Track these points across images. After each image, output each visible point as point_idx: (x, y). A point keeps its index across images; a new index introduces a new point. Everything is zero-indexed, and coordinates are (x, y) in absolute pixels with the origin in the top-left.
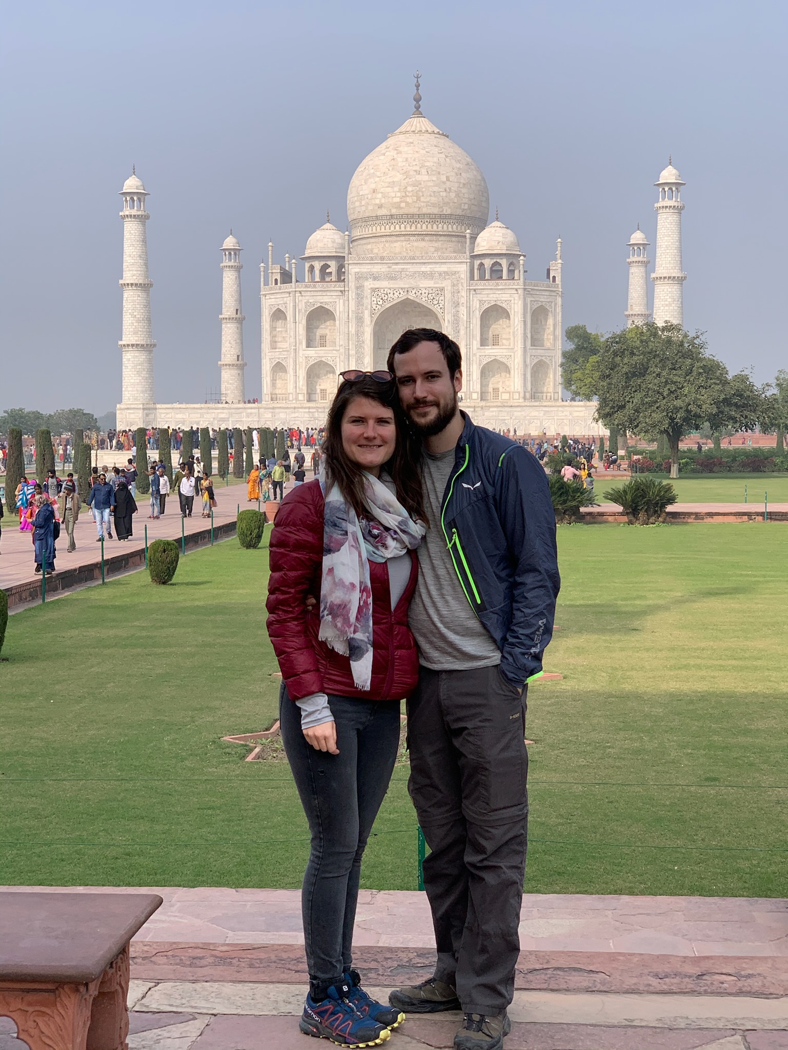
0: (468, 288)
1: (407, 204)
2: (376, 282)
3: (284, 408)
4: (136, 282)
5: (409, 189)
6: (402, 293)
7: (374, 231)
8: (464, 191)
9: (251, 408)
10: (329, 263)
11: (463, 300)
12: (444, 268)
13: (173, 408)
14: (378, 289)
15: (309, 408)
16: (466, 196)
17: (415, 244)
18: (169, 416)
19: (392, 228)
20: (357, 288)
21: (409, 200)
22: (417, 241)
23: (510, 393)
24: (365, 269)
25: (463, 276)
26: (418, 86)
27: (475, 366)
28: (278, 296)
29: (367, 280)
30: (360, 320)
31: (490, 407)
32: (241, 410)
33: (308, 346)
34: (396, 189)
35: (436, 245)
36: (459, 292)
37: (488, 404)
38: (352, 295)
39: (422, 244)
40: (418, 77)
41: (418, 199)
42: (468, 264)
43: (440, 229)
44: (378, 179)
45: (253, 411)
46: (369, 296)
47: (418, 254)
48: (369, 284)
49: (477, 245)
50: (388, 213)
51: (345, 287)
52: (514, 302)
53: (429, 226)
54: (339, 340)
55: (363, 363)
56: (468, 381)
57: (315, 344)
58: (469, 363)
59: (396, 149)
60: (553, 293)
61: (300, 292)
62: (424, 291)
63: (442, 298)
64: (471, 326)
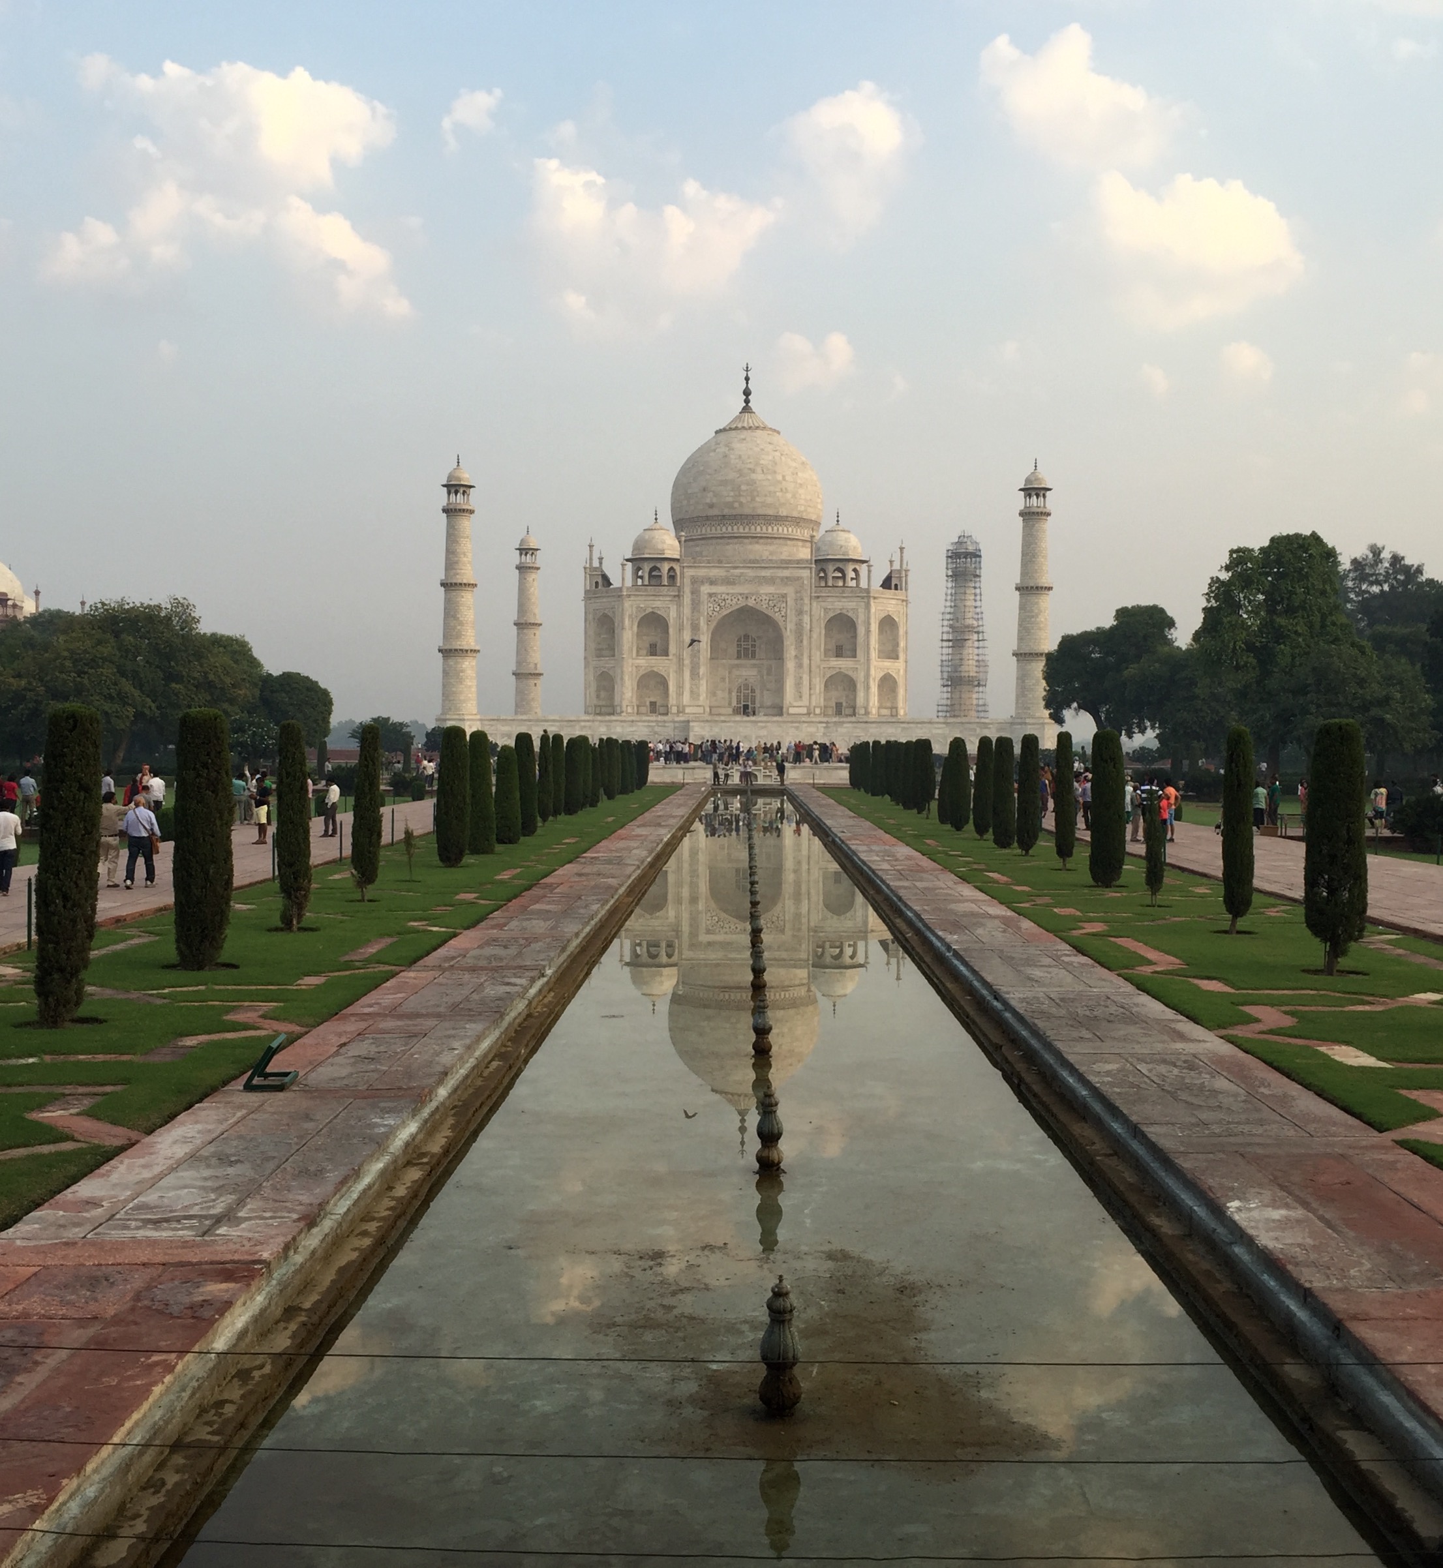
0: (813, 595)
1: (741, 504)
2: (712, 587)
3: (622, 721)
4: (460, 581)
5: (743, 487)
6: (740, 598)
7: (704, 532)
8: (801, 491)
9: (584, 721)
10: (658, 565)
11: (806, 608)
12: (786, 573)
13: (498, 720)
14: (715, 594)
15: (649, 721)
16: (803, 497)
17: (750, 547)
18: (493, 728)
19: (724, 529)
20: (692, 593)
21: (743, 500)
22: (751, 543)
23: (854, 708)
24: (702, 572)
25: (805, 582)
26: (747, 379)
27: (818, 679)
28: (604, 600)
29: (703, 583)
30: (695, 628)
31: (843, 722)
32: (573, 723)
33: (638, 655)
34: (729, 488)
35: (771, 548)
36: (802, 599)
37: (842, 720)
38: (687, 599)
39: (757, 547)
40: (747, 371)
41: (753, 499)
42: (813, 570)
43: (775, 531)
44: (708, 477)
45: (587, 724)
46: (706, 602)
47: (752, 557)
48: (705, 589)
49: (818, 549)
50: (719, 513)
51: (679, 591)
52: (861, 611)
53: (764, 528)
54: (672, 649)
55: (698, 673)
56: (810, 695)
57: (645, 652)
58: (812, 675)
59: (727, 446)
60: (900, 602)
61: (629, 596)
62: (764, 597)
63: (784, 605)
64: (815, 636)
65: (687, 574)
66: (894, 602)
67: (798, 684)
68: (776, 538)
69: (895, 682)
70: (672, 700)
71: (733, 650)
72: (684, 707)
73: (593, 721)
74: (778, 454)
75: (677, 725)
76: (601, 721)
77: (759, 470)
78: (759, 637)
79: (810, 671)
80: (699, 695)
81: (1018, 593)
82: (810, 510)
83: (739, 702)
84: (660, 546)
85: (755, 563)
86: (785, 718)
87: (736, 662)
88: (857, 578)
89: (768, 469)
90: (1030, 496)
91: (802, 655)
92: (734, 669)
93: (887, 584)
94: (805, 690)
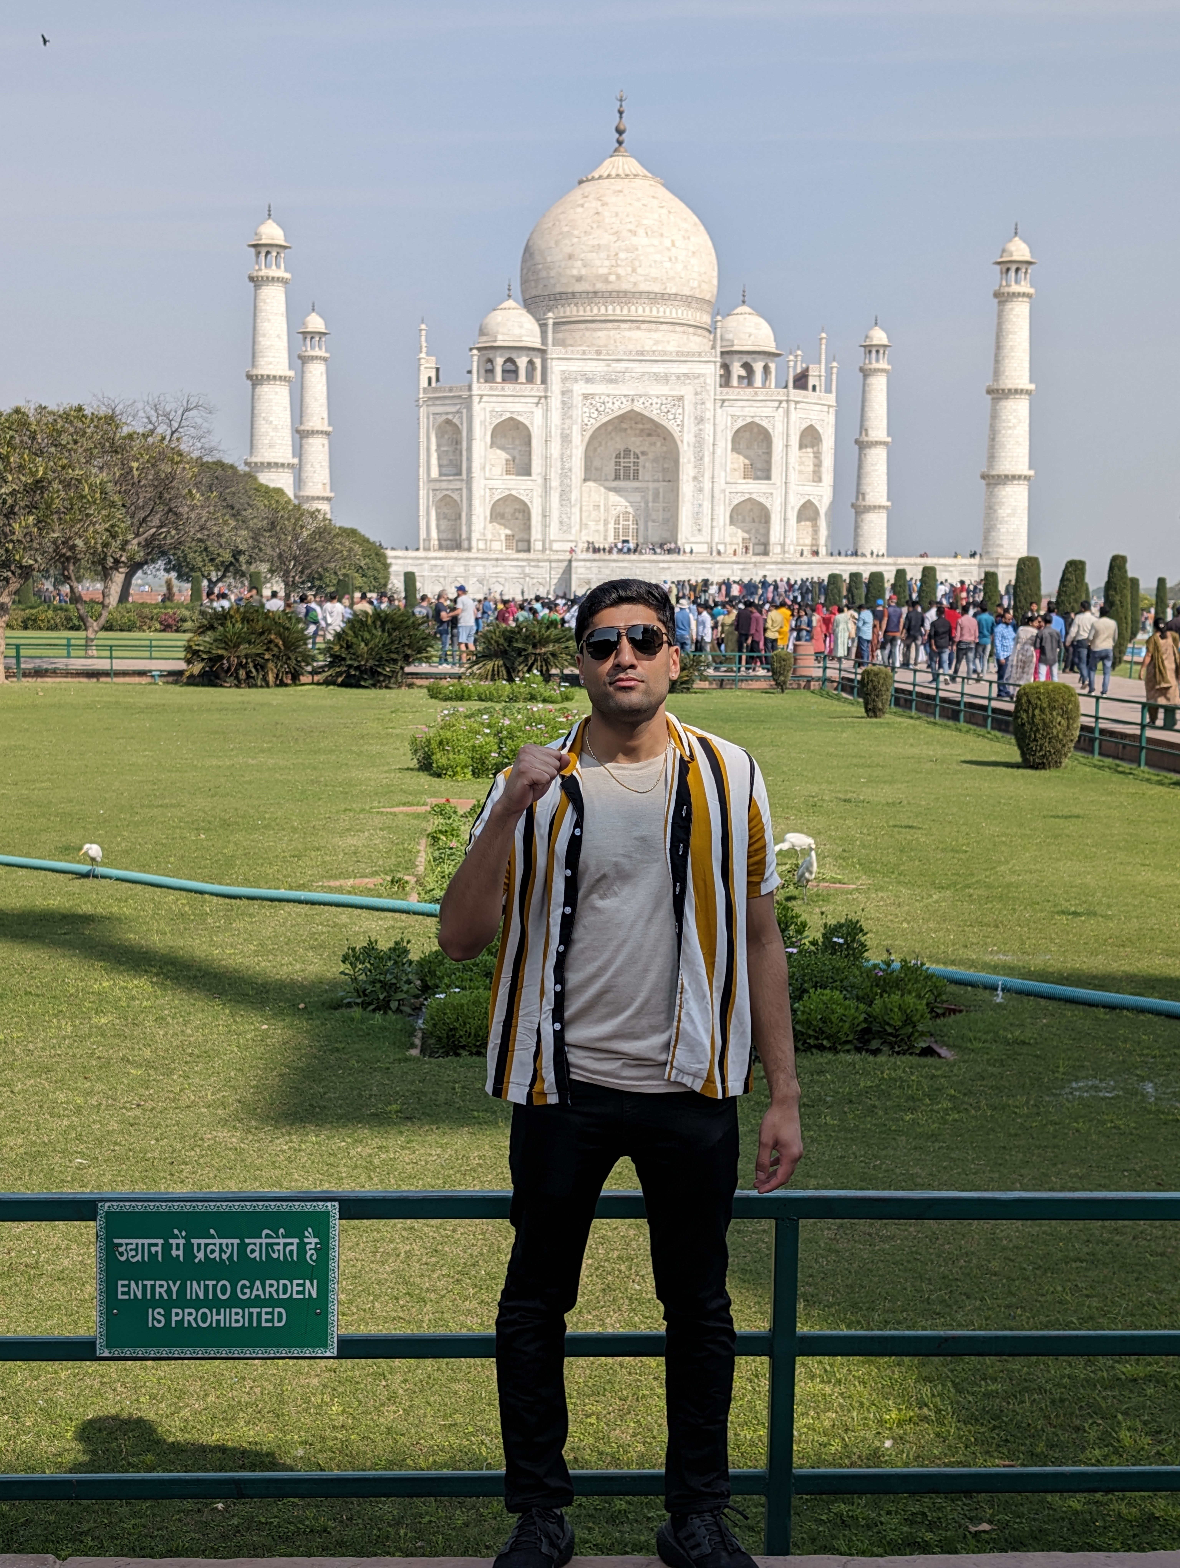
0: (716, 397)
1: (619, 277)
2: (589, 386)
4: (274, 373)
5: (622, 255)
6: (625, 402)
7: (568, 313)
9: (436, 558)
10: (516, 356)
11: (709, 415)
12: (683, 369)
14: (593, 395)
15: (517, 560)
17: (627, 334)
19: (595, 311)
20: (563, 393)
21: (620, 271)
22: (630, 329)
24: (574, 366)
25: (708, 381)
26: (621, 110)
27: (722, 507)
28: (447, 401)
29: (577, 381)
30: (566, 439)
32: (421, 561)
34: (603, 255)
35: (656, 336)
36: (703, 403)
39: (639, 334)
40: (621, 100)
41: (634, 270)
42: (717, 364)
43: (661, 314)
44: (576, 240)
45: (439, 562)
46: (580, 405)
47: (631, 347)
48: (580, 388)
49: (722, 338)
50: (591, 289)
51: (546, 390)
52: (779, 417)
53: (647, 309)
54: (537, 466)
55: (569, 500)
56: (712, 527)
57: (498, 470)
58: (716, 500)
59: (598, 199)
60: (825, 408)
61: (481, 396)
62: (655, 400)
63: (680, 411)
64: (719, 451)
65: (556, 368)
66: (818, 407)
67: (697, 515)
68: (662, 323)
69: (817, 512)
70: (536, 534)
71: (610, 468)
72: (551, 542)
73: (446, 558)
74: (664, 211)
75: (554, 565)
76: (456, 559)
77: (641, 232)
78: (643, 453)
79: (713, 497)
80: (570, 527)
81: (989, 397)
82: (705, 286)
83: (617, 536)
84: (517, 331)
85: (641, 356)
86: (681, 553)
87: (615, 484)
89: (653, 232)
90: (1008, 270)
91: (703, 476)
92: (611, 494)
93: (801, 382)
94: (706, 521)
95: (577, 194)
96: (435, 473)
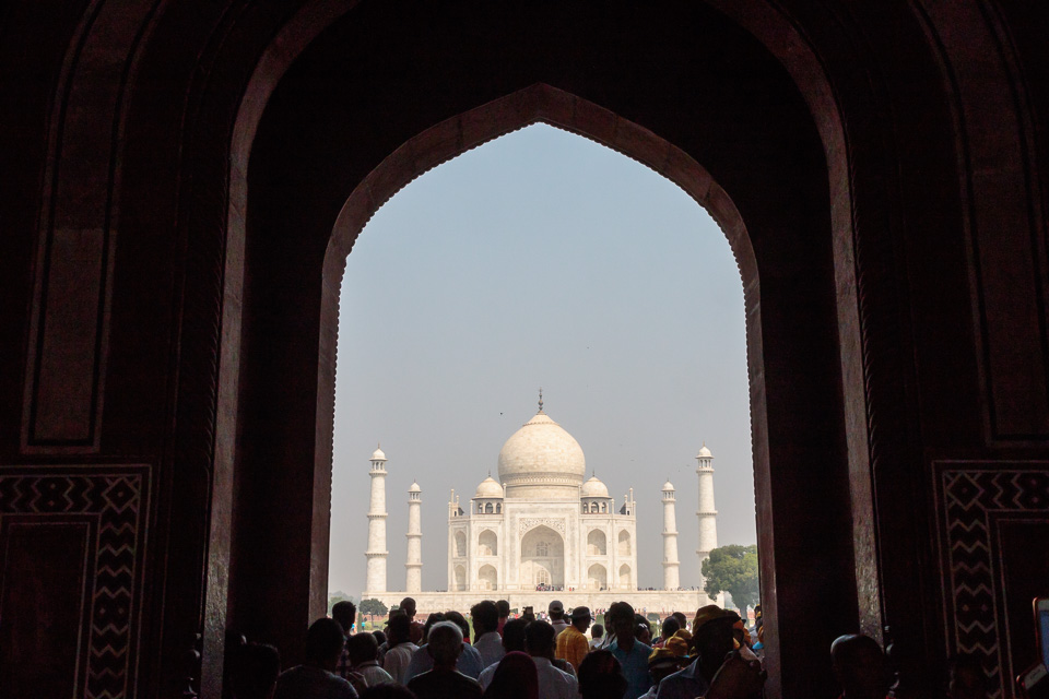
0: (580, 518)
1: (538, 466)
2: (522, 515)
3: (470, 595)
4: (381, 515)
5: (539, 457)
6: (538, 521)
7: (517, 482)
8: (572, 458)
10: (492, 502)
11: (577, 527)
12: (564, 506)
14: (524, 519)
16: (573, 462)
17: (544, 491)
19: (529, 481)
20: (511, 518)
21: (539, 464)
22: (544, 489)
23: (606, 585)
24: (515, 506)
25: (576, 511)
26: (540, 396)
27: (584, 568)
28: (460, 523)
29: (516, 512)
30: (512, 538)
31: (600, 594)
33: (480, 555)
34: (531, 457)
35: (554, 491)
36: (574, 521)
37: (598, 592)
38: (508, 522)
39: (547, 491)
40: (541, 391)
41: (545, 463)
42: (580, 504)
43: (558, 481)
44: (519, 451)
45: (451, 595)
46: (518, 523)
48: (518, 516)
49: (582, 492)
50: (526, 472)
51: (503, 518)
52: (609, 526)
53: (552, 480)
54: (499, 551)
55: (514, 565)
56: (580, 577)
57: (482, 553)
58: (581, 565)
59: (530, 433)
60: (632, 523)
61: (475, 521)
62: (552, 521)
63: (564, 525)
64: (582, 543)
65: (507, 507)
66: (629, 522)
67: (573, 572)
68: (558, 486)
69: (630, 569)
70: (499, 582)
71: (535, 550)
72: (506, 587)
74: (559, 437)
77: (548, 447)
78: (549, 544)
79: (580, 563)
80: (515, 579)
81: (697, 517)
82: (578, 469)
83: (538, 582)
84: (492, 491)
85: (547, 501)
86: (566, 590)
87: (537, 558)
88: (604, 508)
89: (553, 447)
90: (702, 461)
91: (575, 554)
92: (535, 563)
93: (623, 511)
94: (577, 575)
95: (521, 431)
96: (455, 554)
